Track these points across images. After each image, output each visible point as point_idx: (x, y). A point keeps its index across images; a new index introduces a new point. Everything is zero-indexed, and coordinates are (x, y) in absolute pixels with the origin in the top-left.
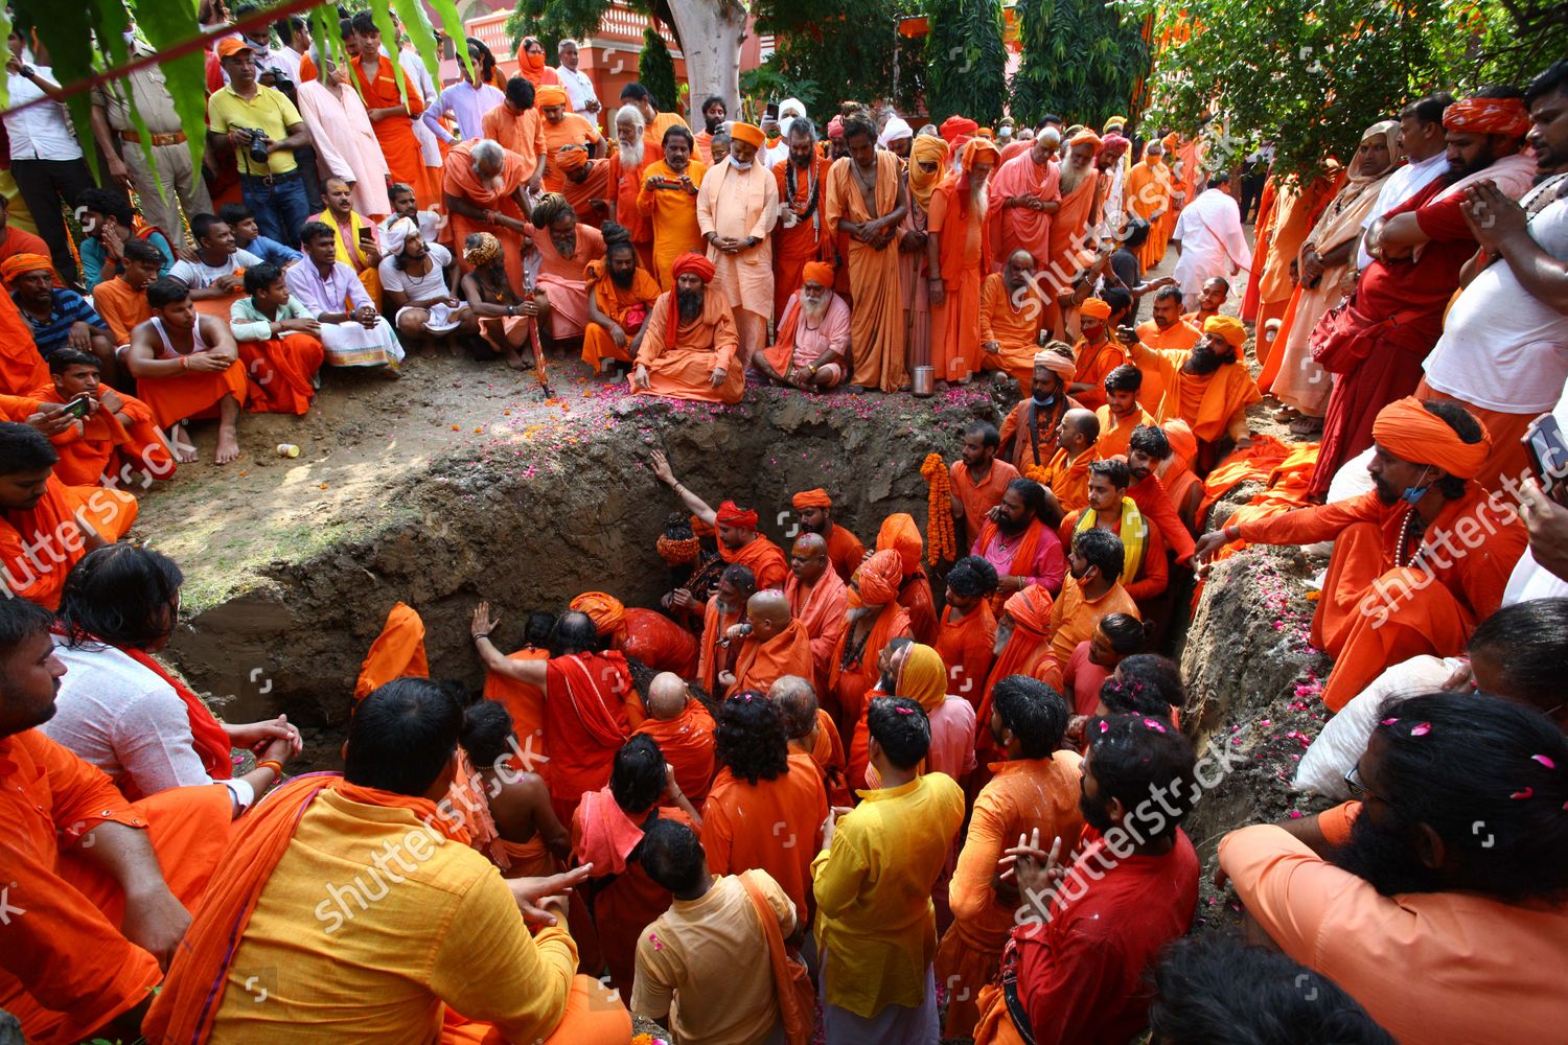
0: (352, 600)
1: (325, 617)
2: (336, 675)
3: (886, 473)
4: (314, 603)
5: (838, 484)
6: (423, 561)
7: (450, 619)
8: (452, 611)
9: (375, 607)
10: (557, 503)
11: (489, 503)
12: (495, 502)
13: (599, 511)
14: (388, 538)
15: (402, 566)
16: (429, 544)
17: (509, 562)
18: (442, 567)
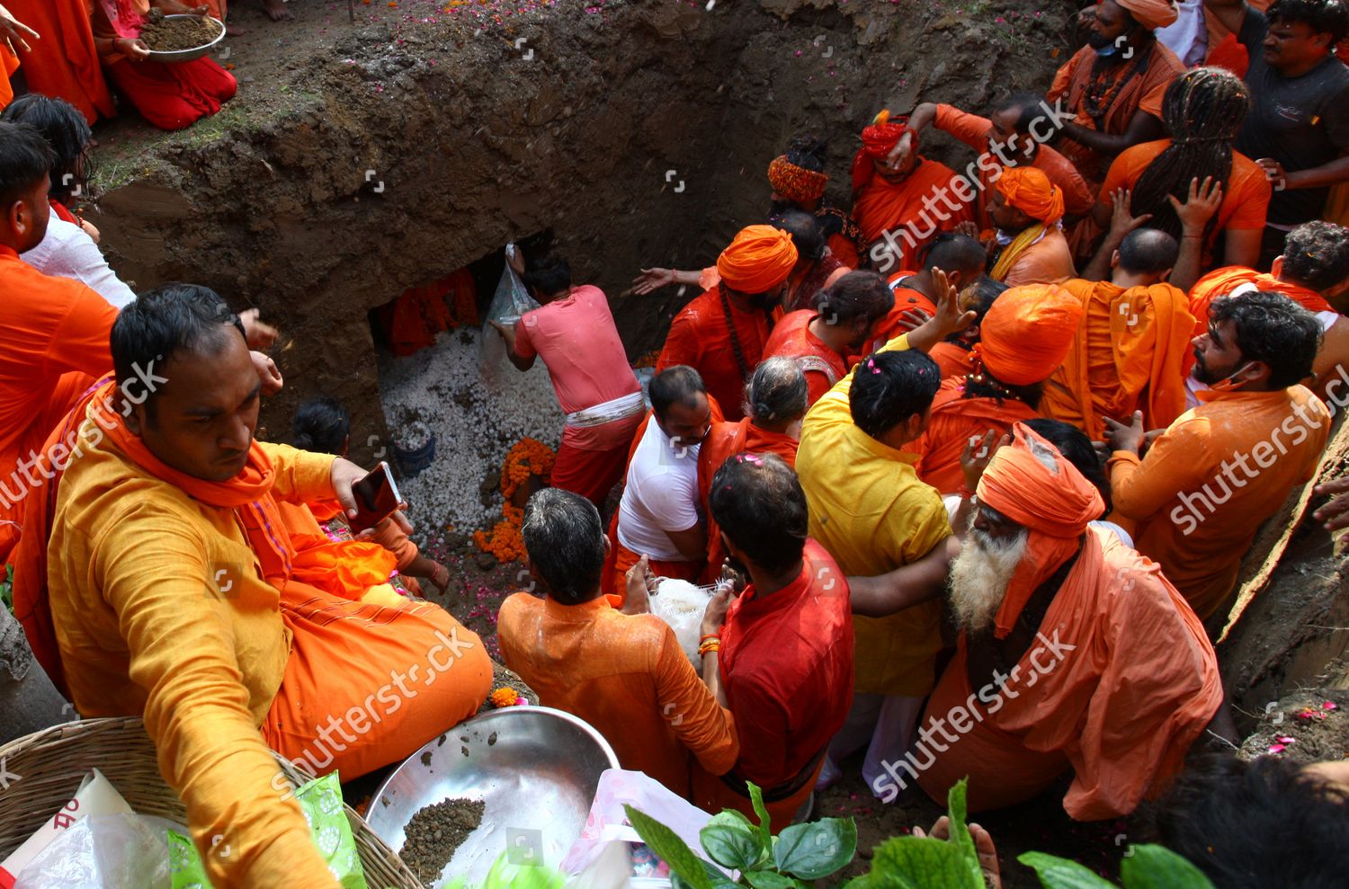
0: (248, 192)
1: (221, 209)
2: (230, 272)
3: (913, 81)
4: (211, 192)
5: (843, 91)
6: (324, 155)
7: (349, 223)
8: (352, 214)
9: (272, 201)
10: (476, 96)
11: (398, 92)
12: (406, 90)
13: (528, 110)
14: (287, 125)
15: (301, 158)
16: (331, 135)
17: (418, 162)
18: (344, 163)
